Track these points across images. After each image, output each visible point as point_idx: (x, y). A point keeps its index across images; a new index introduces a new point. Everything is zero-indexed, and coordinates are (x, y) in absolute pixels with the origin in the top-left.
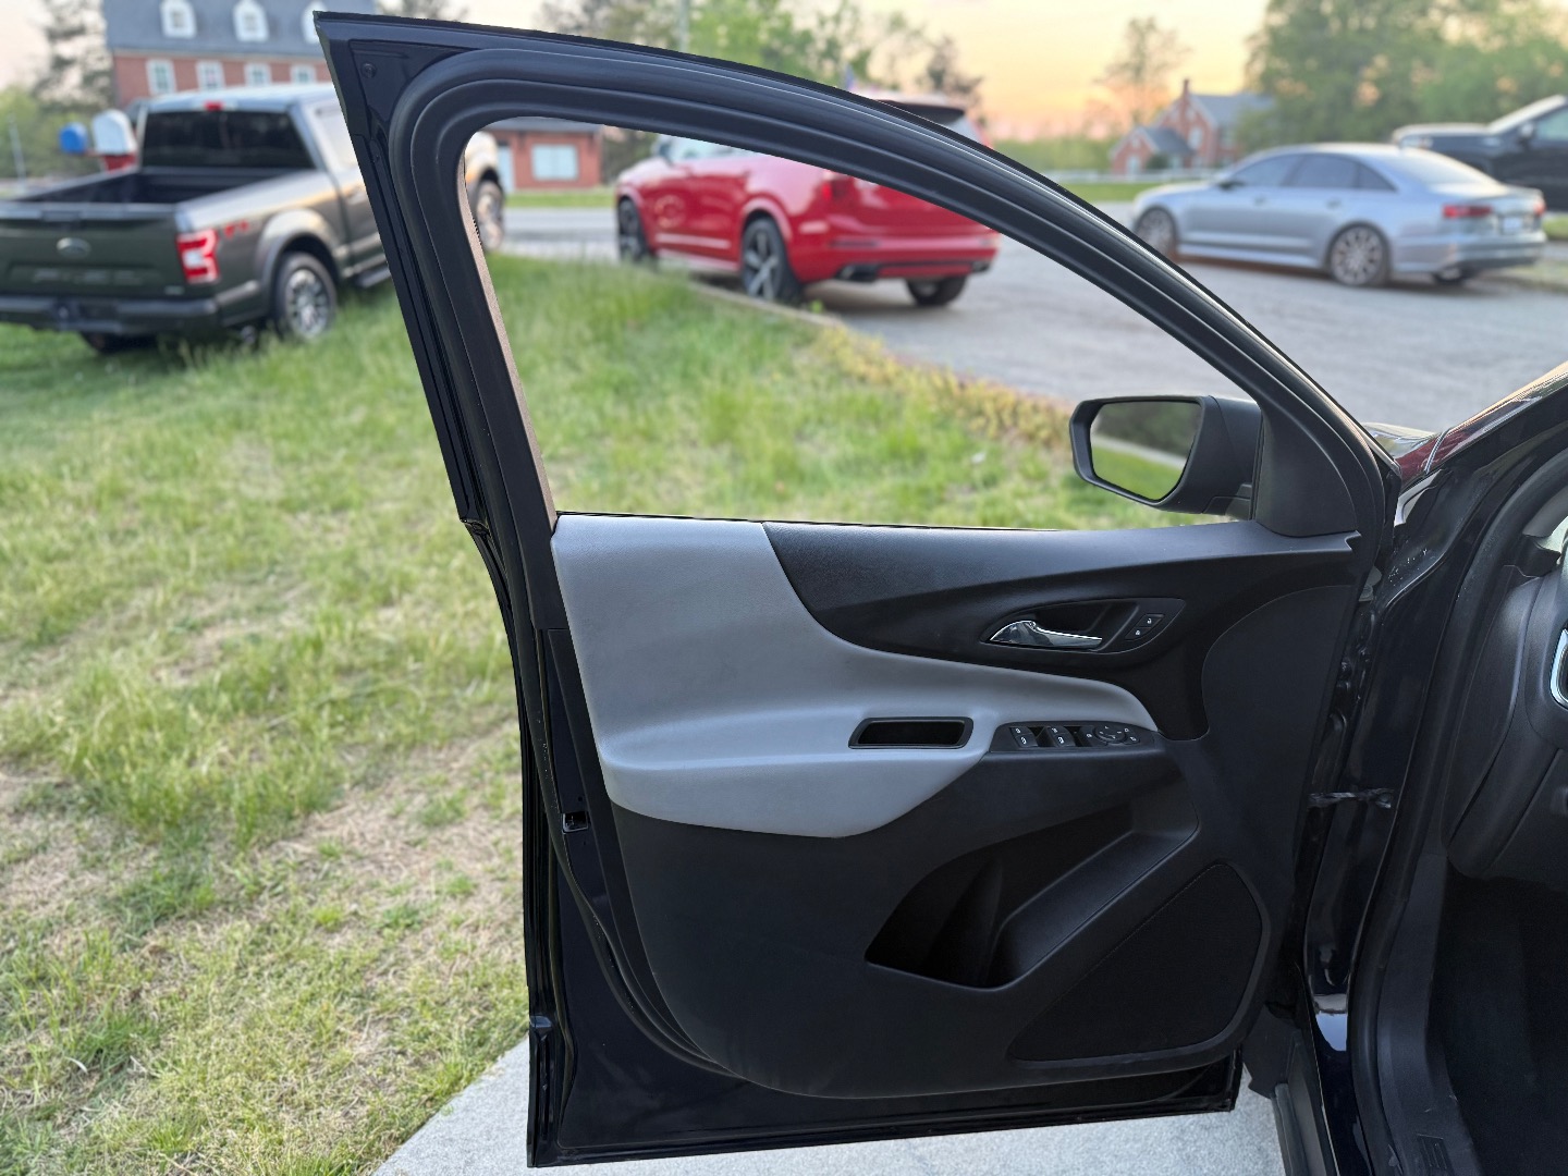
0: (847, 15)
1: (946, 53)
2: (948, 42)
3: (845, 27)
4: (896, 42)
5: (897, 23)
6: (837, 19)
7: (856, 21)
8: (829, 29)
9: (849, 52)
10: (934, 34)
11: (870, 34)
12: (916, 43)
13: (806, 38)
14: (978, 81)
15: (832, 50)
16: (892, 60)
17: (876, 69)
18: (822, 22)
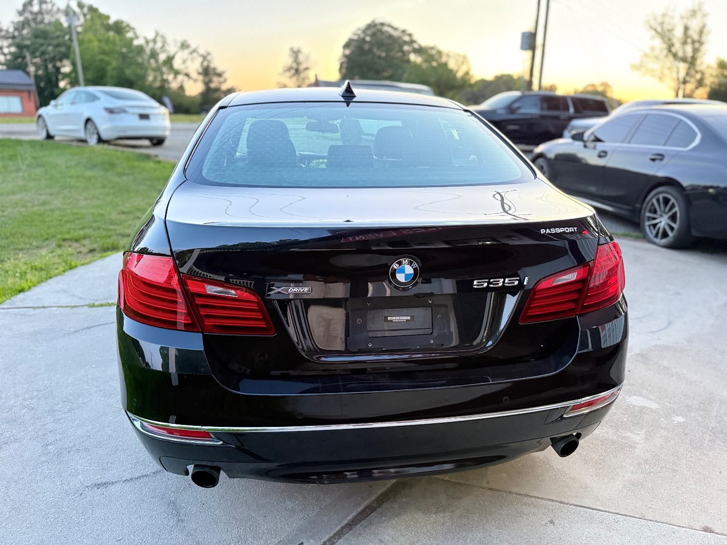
0: (159, 39)
1: (209, 58)
2: (209, 54)
3: (159, 45)
4: (185, 53)
5: (184, 46)
6: (155, 41)
7: (164, 43)
8: (151, 45)
9: (162, 57)
10: (202, 51)
11: (172, 49)
12: (195, 55)
13: (140, 49)
14: (224, 72)
15: (154, 55)
16: (184, 62)
17: (177, 64)
18: (147, 42)
